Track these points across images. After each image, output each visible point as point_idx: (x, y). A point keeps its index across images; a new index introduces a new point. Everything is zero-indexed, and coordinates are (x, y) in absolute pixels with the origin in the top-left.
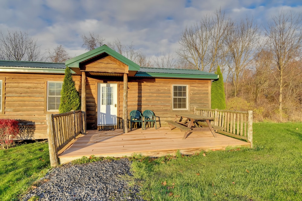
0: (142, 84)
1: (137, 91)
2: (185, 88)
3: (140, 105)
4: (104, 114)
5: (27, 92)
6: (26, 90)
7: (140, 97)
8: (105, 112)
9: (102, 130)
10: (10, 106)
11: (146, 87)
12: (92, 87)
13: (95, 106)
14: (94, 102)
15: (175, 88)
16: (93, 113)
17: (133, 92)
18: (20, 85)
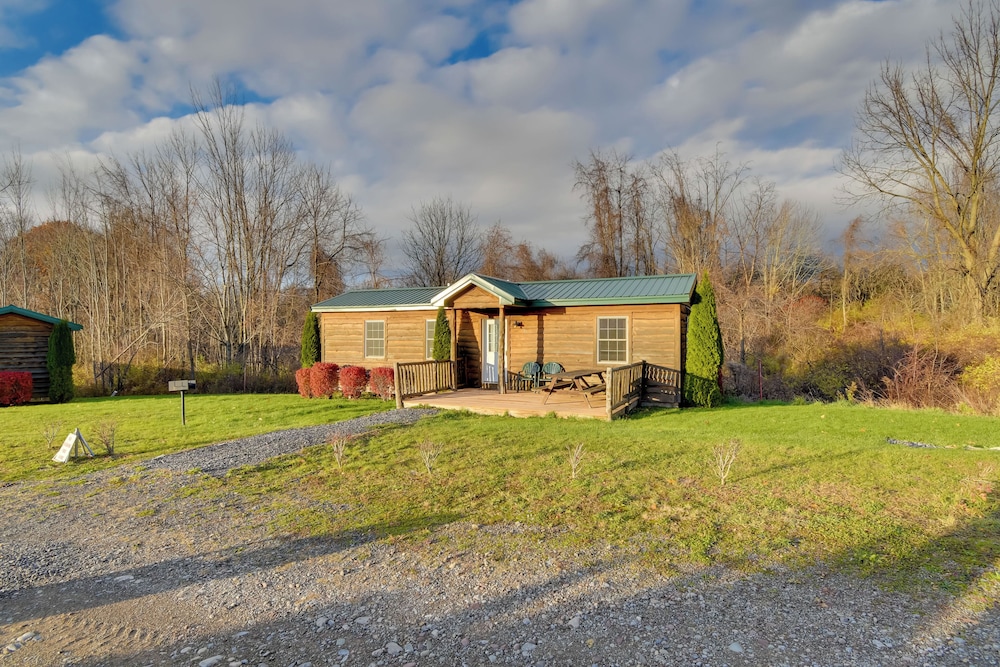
0: (545, 318)
1: (537, 330)
2: (622, 322)
3: (540, 353)
4: (492, 366)
5: (406, 335)
6: (407, 331)
7: (541, 340)
8: (493, 364)
9: (487, 389)
10: (392, 351)
11: (550, 322)
12: (476, 326)
13: (479, 354)
14: (477, 348)
15: (603, 323)
16: (476, 364)
17: (530, 331)
18: (402, 325)
